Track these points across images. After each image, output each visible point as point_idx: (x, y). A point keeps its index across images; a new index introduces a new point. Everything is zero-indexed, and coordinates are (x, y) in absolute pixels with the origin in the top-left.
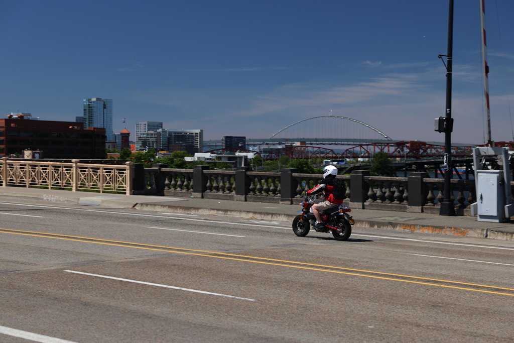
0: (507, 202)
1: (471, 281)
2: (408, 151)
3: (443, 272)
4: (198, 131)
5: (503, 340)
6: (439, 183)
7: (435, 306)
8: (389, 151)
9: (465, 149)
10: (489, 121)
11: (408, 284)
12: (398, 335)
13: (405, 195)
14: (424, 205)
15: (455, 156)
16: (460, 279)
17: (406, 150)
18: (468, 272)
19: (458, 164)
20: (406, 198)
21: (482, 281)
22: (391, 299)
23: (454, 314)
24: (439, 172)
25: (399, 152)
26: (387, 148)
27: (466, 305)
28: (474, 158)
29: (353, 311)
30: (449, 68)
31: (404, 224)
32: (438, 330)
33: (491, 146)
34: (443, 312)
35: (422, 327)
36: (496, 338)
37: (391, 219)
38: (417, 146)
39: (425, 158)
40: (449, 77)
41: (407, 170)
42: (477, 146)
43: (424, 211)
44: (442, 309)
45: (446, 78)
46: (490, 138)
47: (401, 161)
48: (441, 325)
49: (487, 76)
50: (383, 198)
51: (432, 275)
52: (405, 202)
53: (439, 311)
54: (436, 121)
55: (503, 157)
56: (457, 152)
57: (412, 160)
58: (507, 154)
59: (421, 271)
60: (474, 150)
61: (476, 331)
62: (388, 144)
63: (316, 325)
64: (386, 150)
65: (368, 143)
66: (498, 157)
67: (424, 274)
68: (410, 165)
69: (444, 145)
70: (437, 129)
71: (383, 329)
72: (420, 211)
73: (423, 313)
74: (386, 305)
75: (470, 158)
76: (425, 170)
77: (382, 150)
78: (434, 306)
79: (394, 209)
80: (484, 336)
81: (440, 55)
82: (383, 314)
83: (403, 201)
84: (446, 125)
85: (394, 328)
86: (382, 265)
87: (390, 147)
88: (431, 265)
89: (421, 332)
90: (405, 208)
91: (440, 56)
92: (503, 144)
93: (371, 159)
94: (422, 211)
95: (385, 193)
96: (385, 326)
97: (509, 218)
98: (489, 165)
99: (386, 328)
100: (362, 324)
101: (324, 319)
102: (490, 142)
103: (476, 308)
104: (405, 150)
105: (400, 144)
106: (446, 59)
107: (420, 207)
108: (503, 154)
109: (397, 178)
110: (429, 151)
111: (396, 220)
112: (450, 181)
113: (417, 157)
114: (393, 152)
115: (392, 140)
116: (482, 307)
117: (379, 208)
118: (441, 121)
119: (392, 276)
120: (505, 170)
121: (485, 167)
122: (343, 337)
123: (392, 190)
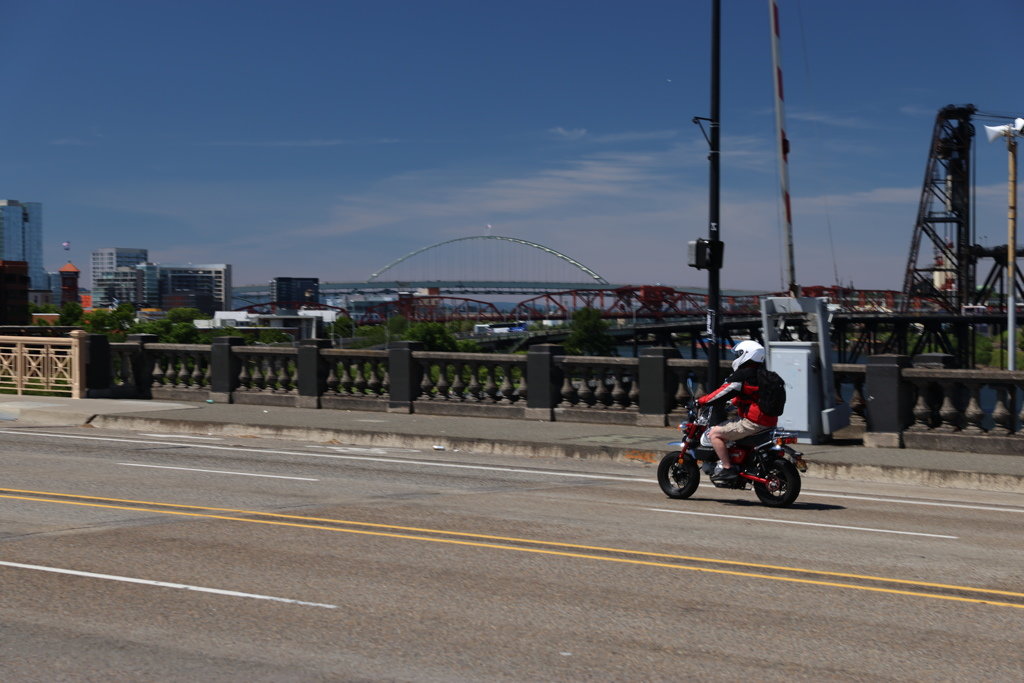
0: (827, 403)
1: (759, 558)
2: (640, 304)
3: (705, 543)
4: (221, 267)
5: (816, 672)
6: (698, 368)
7: (689, 609)
8: (602, 305)
9: (748, 302)
10: (791, 246)
11: (639, 567)
12: (617, 669)
13: (632, 392)
14: (670, 412)
15: (730, 315)
16: (736, 555)
17: (636, 304)
18: (752, 542)
19: (735, 331)
20: (636, 399)
21: (779, 559)
22: (606, 598)
23: (724, 624)
24: (699, 346)
25: (622, 307)
26: (598, 299)
27: (749, 605)
28: (764, 319)
29: (530, 623)
30: (715, 144)
31: (630, 450)
32: (694, 657)
33: (796, 296)
34: (703, 621)
35: (664, 651)
36: (803, 670)
37: (607, 441)
38: (656, 296)
39: (672, 319)
40: (715, 159)
41: (638, 343)
42: (770, 295)
43: (671, 423)
44: (703, 615)
45: (708, 163)
46: (793, 280)
47: (626, 324)
48: (700, 646)
49: (785, 158)
50: (590, 399)
51: (684, 549)
52: (634, 407)
53: (697, 620)
54: (690, 246)
55: (817, 316)
56: (733, 307)
57: (647, 324)
58: (825, 312)
59: (664, 542)
60: (763, 302)
61: (765, 656)
62: (600, 293)
63: (458, 653)
64: (597, 303)
65: (561, 291)
66: (809, 317)
67: (669, 548)
68: (644, 332)
69: (706, 293)
70: (693, 262)
71: (588, 657)
72: (663, 424)
73: (666, 623)
74: (596, 609)
75: (758, 319)
76: (672, 341)
77: (589, 303)
78: (687, 610)
79: (613, 421)
80: (782, 667)
81: (697, 118)
82: (589, 627)
83: (629, 405)
84: (710, 255)
85: (610, 654)
86: (588, 530)
87: (606, 299)
88: (682, 529)
89: (661, 662)
90: (634, 418)
91: (697, 120)
92: (819, 291)
93: (569, 322)
94: (667, 424)
95: (594, 389)
96: (594, 651)
97: (831, 435)
98: (793, 331)
99: (594, 655)
100: (549, 648)
101: (475, 640)
102: (793, 288)
103: (766, 612)
104: (634, 304)
105: (624, 292)
106: (708, 126)
107: (663, 416)
108: (818, 311)
109: (618, 359)
110: (679, 304)
111: (616, 441)
112: (718, 363)
113: (657, 317)
114: (612, 308)
115: (608, 284)
116: (779, 609)
117: (584, 418)
118: (700, 246)
119: (608, 553)
120: (821, 343)
121: (785, 336)
122: (510, 674)
123: (609, 382)
